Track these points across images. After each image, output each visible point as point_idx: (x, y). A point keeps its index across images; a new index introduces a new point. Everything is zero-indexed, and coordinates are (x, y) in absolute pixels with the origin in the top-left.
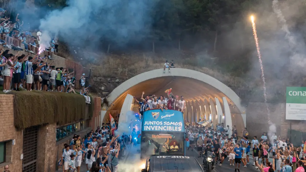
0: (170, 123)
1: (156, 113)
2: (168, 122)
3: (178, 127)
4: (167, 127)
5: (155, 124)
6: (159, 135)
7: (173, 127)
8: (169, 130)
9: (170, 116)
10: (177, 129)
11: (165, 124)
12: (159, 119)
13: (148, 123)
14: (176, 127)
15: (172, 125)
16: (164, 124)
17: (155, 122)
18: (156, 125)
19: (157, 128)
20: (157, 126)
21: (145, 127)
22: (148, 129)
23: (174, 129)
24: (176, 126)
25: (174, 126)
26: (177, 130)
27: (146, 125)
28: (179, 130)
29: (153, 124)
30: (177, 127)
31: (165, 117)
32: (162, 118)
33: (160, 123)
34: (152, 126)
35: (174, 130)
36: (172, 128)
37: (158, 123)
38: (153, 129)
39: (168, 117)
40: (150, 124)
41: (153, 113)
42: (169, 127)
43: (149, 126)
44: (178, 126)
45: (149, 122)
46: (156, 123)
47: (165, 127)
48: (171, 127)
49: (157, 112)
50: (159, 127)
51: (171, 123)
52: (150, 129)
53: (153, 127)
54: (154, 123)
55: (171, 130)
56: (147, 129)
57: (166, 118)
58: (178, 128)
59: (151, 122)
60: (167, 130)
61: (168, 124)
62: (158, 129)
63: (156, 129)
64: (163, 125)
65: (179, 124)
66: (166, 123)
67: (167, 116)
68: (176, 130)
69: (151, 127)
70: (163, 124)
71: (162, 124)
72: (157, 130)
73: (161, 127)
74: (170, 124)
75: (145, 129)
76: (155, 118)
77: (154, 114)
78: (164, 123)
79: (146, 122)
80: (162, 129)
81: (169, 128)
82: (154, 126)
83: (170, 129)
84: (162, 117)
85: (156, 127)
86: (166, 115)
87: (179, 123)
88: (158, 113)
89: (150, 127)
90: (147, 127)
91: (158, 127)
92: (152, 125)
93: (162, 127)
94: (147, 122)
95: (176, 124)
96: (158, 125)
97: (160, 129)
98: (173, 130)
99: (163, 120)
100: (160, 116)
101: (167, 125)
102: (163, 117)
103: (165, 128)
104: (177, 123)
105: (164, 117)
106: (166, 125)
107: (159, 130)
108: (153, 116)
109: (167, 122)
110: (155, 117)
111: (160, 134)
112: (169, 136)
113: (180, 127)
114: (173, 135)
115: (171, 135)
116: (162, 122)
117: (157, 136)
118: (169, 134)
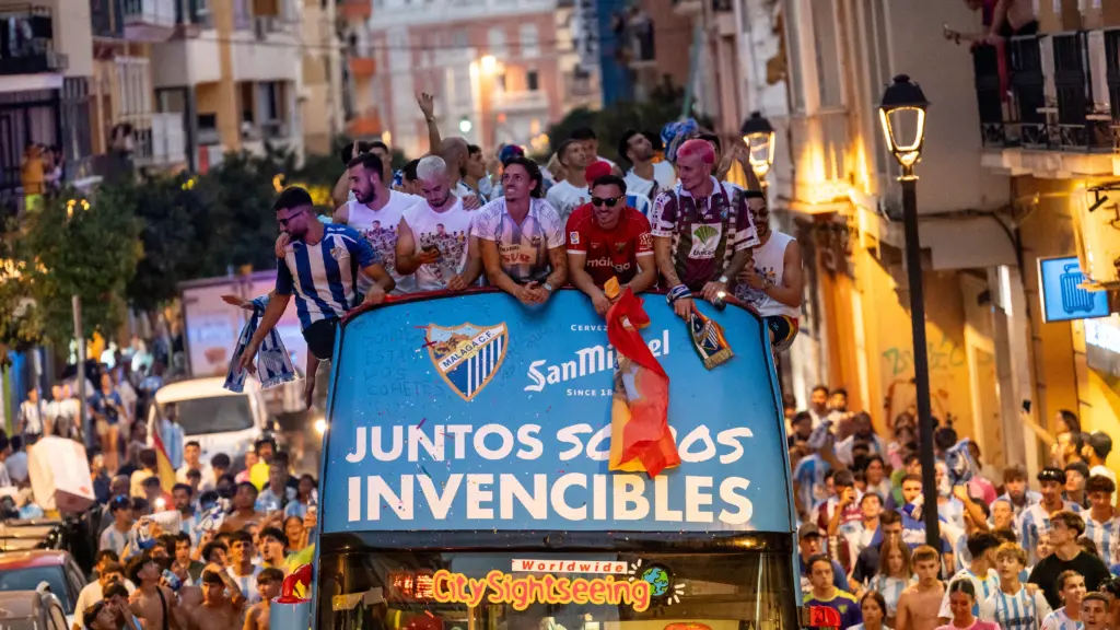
1: (467, 329)
3: (717, 484)
4: (600, 481)
5: (460, 453)
6: (507, 569)
7: (662, 483)
8: (621, 514)
10: (703, 508)
11: (572, 446)
13: (387, 445)
14: (693, 483)
16: (565, 456)
17: (460, 431)
18: (473, 463)
19: (488, 496)
20: (488, 479)
21: (354, 483)
22: (384, 506)
23: (677, 500)
24: (699, 469)
26: (708, 517)
27: (370, 466)
28: (726, 519)
29: (437, 452)
30: (708, 481)
31: (570, 369)
32: (540, 377)
33: (518, 445)
34: (426, 482)
35: (676, 516)
36: (649, 494)
37: (493, 442)
38: (440, 509)
40: (413, 456)
41: (438, 334)
42: (621, 481)
43: (392, 473)
44: (718, 471)
45: (398, 431)
46: (469, 438)
47: (579, 479)
48: (638, 484)
49: (485, 321)
50: (510, 484)
52: (406, 512)
53: (440, 494)
54: (450, 438)
55: (641, 512)
56: (374, 514)
57: (579, 383)
58: (714, 491)
59: (415, 433)
60: (600, 513)
61: (608, 444)
62: (495, 504)
63: (476, 513)
64: (552, 466)
65: (730, 449)
66: (585, 438)
67: (592, 358)
68: (697, 516)
70: (553, 447)
71: (538, 448)
72: (488, 514)
73: (531, 491)
75: (354, 515)
76: (463, 389)
77: (454, 342)
78: (565, 435)
79: (361, 432)
80: (545, 503)
81: (621, 499)
82: (455, 480)
83: (628, 504)
84: (533, 371)
85: (475, 480)
86: (582, 353)
87: (726, 437)
88: (497, 330)
89: (407, 481)
90: (377, 485)
91: (495, 488)
92: (426, 465)
93: (540, 480)
94: (377, 431)
95: (698, 446)
96: (496, 468)
97: (516, 502)
98: (666, 516)
99: (553, 410)
101: (593, 455)
102: (544, 370)
103: (576, 497)
104: (702, 432)
105: (556, 374)
106: (583, 463)
107: (507, 512)
108: (443, 366)
109: (595, 432)
110: (459, 376)
111: (517, 565)
112: (618, 577)
113: (744, 483)
114: (664, 576)
115: (639, 575)
116: (536, 429)
117: (485, 582)
118: (624, 564)
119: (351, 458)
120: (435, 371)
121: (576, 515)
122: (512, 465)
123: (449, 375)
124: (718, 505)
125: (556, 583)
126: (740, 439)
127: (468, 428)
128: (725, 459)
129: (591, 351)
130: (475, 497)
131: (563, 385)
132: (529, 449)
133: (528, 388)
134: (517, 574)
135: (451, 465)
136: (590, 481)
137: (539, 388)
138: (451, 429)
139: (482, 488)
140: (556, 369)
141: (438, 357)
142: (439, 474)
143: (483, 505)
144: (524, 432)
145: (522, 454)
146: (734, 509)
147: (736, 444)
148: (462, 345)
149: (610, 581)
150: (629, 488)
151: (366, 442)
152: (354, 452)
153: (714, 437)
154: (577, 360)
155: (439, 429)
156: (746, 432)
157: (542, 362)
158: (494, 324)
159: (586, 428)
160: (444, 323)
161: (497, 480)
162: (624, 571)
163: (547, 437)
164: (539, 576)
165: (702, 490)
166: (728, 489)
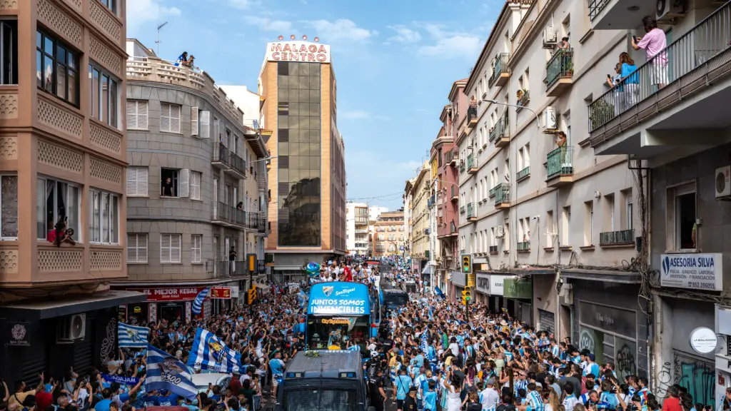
0: (348, 302)
1: (328, 287)
2: (346, 301)
4: (344, 307)
5: (326, 303)
6: (332, 319)
7: (353, 308)
9: (349, 291)
12: (333, 296)
13: (317, 302)
14: (356, 308)
15: (351, 305)
17: (326, 300)
18: (328, 305)
19: (330, 310)
21: (312, 307)
22: (316, 311)
23: (355, 310)
24: (357, 306)
25: (355, 306)
26: (359, 312)
28: (361, 312)
29: (323, 303)
30: (358, 308)
31: (341, 292)
32: (338, 293)
37: (331, 302)
39: (346, 294)
40: (320, 304)
41: (324, 288)
42: (347, 307)
43: (317, 306)
44: (360, 306)
45: (318, 300)
47: (342, 307)
48: (350, 308)
50: (333, 308)
51: (350, 302)
52: (319, 312)
53: (323, 309)
55: (350, 311)
59: (320, 301)
60: (344, 312)
64: (338, 305)
66: (343, 302)
67: (345, 291)
68: (357, 312)
70: (339, 302)
72: (330, 312)
73: (335, 309)
75: (312, 312)
77: (326, 289)
79: (313, 300)
80: (337, 311)
81: (347, 309)
82: (325, 307)
83: (348, 311)
85: (328, 308)
86: (343, 290)
87: (362, 302)
88: (332, 287)
90: (315, 308)
92: (322, 305)
93: (337, 307)
94: (315, 300)
95: (358, 303)
96: (331, 306)
97: (333, 310)
98: (353, 312)
99: (339, 297)
100: (334, 292)
101: (344, 304)
103: (342, 309)
106: (342, 305)
107: (332, 312)
110: (327, 293)
112: (346, 320)
113: (363, 308)
114: (353, 320)
115: (349, 320)
116: (337, 300)
118: (347, 318)
121: (341, 312)
123: (325, 293)
124: (360, 310)
126: (364, 302)
127: (328, 300)
131: (340, 294)
132: (335, 303)
133: (336, 295)
135: (325, 305)
141: (324, 290)
144: (335, 301)
151: (314, 302)
152: (312, 303)
153: (359, 301)
155: (324, 300)
157: (338, 291)
159: (343, 300)
160: (325, 286)
161: (331, 308)
166: (361, 309)
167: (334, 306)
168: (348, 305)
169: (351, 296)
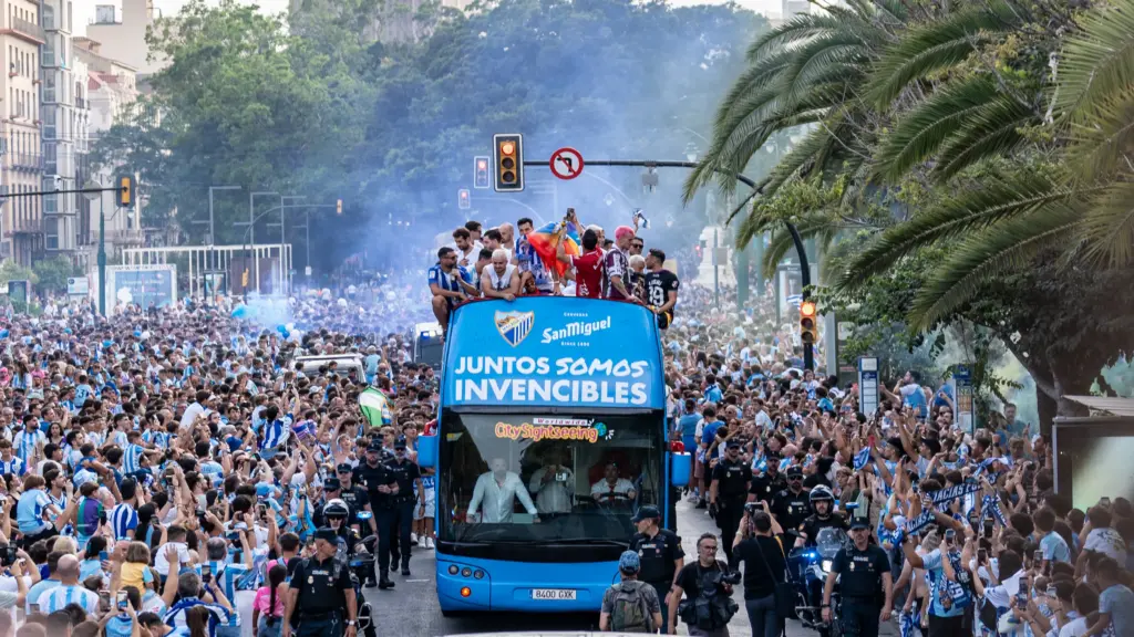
0: (589, 366)
1: (513, 313)
2: (581, 361)
3: (631, 386)
4: (576, 383)
5: (510, 370)
6: (531, 423)
7: (605, 385)
8: (585, 399)
9: (588, 330)
10: (623, 396)
11: (562, 368)
12: (534, 347)
13: (475, 366)
14: (619, 386)
15: (599, 375)
16: (559, 372)
17: (510, 360)
18: (516, 374)
19: (523, 390)
20: (523, 382)
21: (459, 383)
22: (473, 394)
23: (611, 393)
24: (622, 379)
25: (612, 379)
26: (626, 401)
27: (466, 375)
28: (634, 401)
29: (499, 370)
30: (626, 385)
31: (563, 333)
32: (548, 337)
33: (537, 367)
34: (493, 382)
35: (611, 400)
36: (599, 391)
37: (526, 365)
38: (500, 395)
39: (581, 337)
40: (487, 371)
41: (499, 316)
42: (585, 384)
43: (477, 379)
44: (630, 380)
45: (480, 359)
46: (514, 364)
47: (565, 383)
48: (594, 385)
50: (533, 384)
51: (596, 364)
52: (483, 396)
53: (500, 388)
54: (505, 364)
55: (594, 398)
56: (468, 397)
57: (568, 339)
58: (629, 389)
59: (489, 360)
60: (575, 398)
61: (580, 367)
62: (526, 394)
63: (517, 397)
64: (553, 377)
65: (636, 371)
66: (569, 365)
67: (574, 328)
68: (620, 400)
69: (489, 387)
70: (554, 368)
71: (547, 369)
72: (523, 398)
73: (543, 387)
74: (591, 373)
75: (459, 397)
76: (512, 341)
77: (508, 319)
78: (560, 362)
79: (463, 360)
80: (549, 393)
81: (585, 391)
82: (507, 383)
83: (589, 394)
84: (546, 333)
85: (517, 382)
86: (569, 326)
87: (636, 365)
88: (530, 314)
89: (484, 382)
90: (470, 384)
91: (526, 386)
92: (493, 374)
93: (548, 383)
94: (470, 359)
95: (623, 369)
96: (527, 377)
97: (536, 393)
98: (606, 399)
99: (555, 350)
100: (537, 332)
101: (573, 372)
102: (550, 333)
103: (564, 391)
104: (624, 363)
105: (556, 335)
106: (568, 376)
107: (531, 397)
108: (503, 331)
109: (575, 359)
110: (510, 334)
111: (536, 421)
112: (583, 427)
113: (643, 386)
114: (604, 427)
115: (593, 426)
116: (547, 360)
117: (521, 428)
118: (586, 421)
119: (458, 372)
120: (498, 333)
121: (565, 399)
122: (534, 375)
123: (506, 334)
124: (630, 396)
125: (554, 429)
126: (643, 367)
127: (514, 359)
128: (635, 375)
129: (573, 326)
130: (516, 390)
131: (560, 340)
132: (542, 369)
133: (543, 341)
134: (535, 426)
135: (505, 374)
136: (571, 385)
137: (548, 341)
138: (506, 359)
139: (521, 386)
140: (556, 333)
141: (500, 326)
142: (500, 378)
143: (520, 394)
144: (541, 361)
145: (539, 371)
146: (637, 398)
147: (641, 369)
148: (512, 321)
149: (579, 429)
150: (590, 387)
151: (465, 364)
152: (459, 367)
153: (629, 364)
154: (566, 329)
155: (500, 359)
156: (645, 363)
157: (549, 330)
158: (526, 311)
159: (570, 360)
160: (504, 311)
161: (527, 382)
162: (586, 424)
163: (552, 364)
164: (546, 426)
165: (623, 388)
166: (635, 389)
167: (540, 378)
168: (586, 377)
169: (598, 347)
